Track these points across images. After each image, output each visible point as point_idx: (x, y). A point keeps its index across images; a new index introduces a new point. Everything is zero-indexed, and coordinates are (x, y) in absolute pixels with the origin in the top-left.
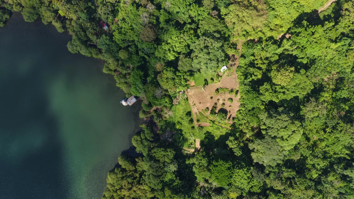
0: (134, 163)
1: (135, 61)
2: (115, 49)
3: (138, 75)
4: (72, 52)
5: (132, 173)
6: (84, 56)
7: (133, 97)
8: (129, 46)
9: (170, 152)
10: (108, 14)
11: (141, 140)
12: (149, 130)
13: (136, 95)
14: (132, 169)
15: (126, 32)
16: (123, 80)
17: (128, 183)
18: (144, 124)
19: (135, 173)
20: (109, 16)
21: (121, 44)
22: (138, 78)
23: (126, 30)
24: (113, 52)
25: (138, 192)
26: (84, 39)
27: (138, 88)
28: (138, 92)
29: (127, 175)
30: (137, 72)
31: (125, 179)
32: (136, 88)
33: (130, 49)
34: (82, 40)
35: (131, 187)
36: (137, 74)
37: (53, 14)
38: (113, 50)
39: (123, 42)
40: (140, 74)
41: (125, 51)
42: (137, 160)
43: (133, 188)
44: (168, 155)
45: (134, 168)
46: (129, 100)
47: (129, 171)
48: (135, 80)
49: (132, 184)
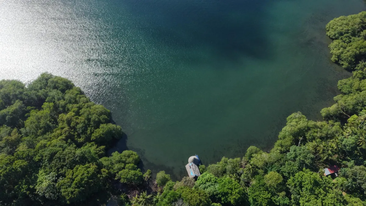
0: (99, 142)
1: (257, 193)
2: (286, 169)
3: (230, 191)
4: (289, 117)
5: (87, 133)
6: (281, 130)
7: (197, 174)
8: (288, 194)
9: (72, 193)
10: (354, 180)
11: (127, 162)
12: (131, 177)
13: (199, 180)
14: (93, 136)
15: (317, 195)
16: (229, 167)
17: (77, 123)
18: (149, 177)
19: (86, 136)
20: (350, 180)
21: (294, 180)
22: (225, 190)
23: (321, 196)
24: (281, 165)
25: (58, 132)
26: (308, 135)
27: (208, 184)
28: (201, 182)
29: (89, 126)
30: (237, 191)
31: (84, 122)
32: (210, 181)
33: (284, 193)
34: (307, 131)
35: (71, 125)
36: (232, 190)
37: (351, 107)
38: (284, 165)
39: (298, 184)
40: (231, 194)
41: (279, 182)
42: (103, 147)
43: (68, 127)
44: (70, 186)
45: (93, 138)
46: (194, 166)
47: (92, 131)
48: (223, 183)
49: (74, 128)
